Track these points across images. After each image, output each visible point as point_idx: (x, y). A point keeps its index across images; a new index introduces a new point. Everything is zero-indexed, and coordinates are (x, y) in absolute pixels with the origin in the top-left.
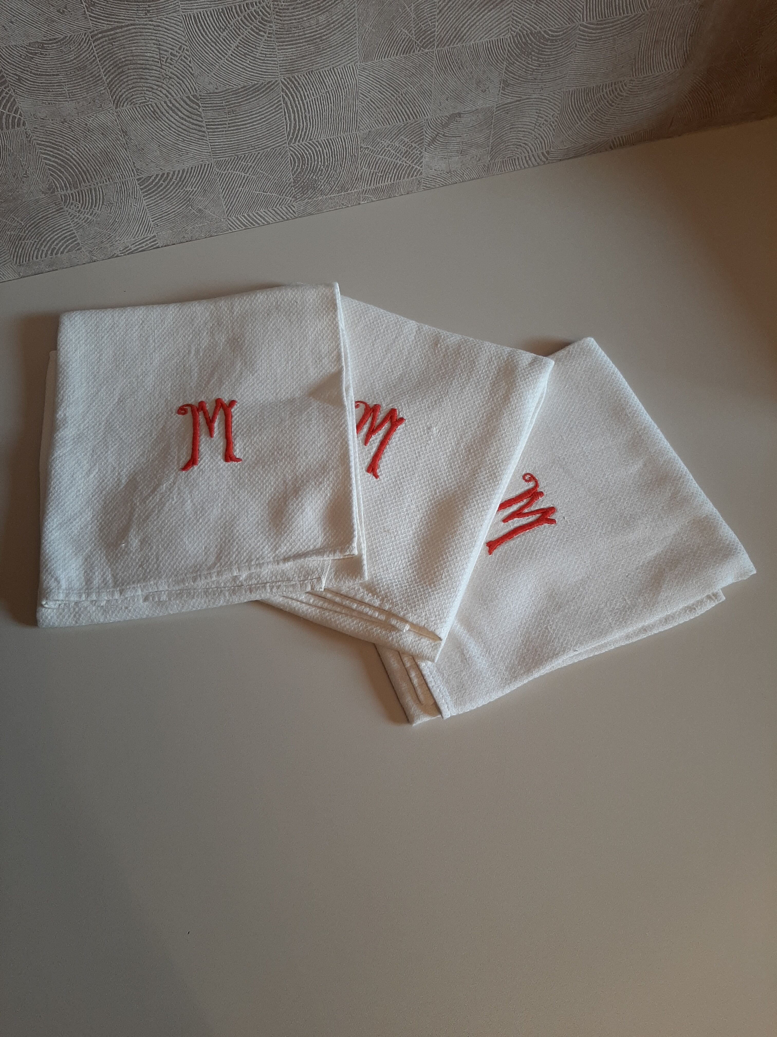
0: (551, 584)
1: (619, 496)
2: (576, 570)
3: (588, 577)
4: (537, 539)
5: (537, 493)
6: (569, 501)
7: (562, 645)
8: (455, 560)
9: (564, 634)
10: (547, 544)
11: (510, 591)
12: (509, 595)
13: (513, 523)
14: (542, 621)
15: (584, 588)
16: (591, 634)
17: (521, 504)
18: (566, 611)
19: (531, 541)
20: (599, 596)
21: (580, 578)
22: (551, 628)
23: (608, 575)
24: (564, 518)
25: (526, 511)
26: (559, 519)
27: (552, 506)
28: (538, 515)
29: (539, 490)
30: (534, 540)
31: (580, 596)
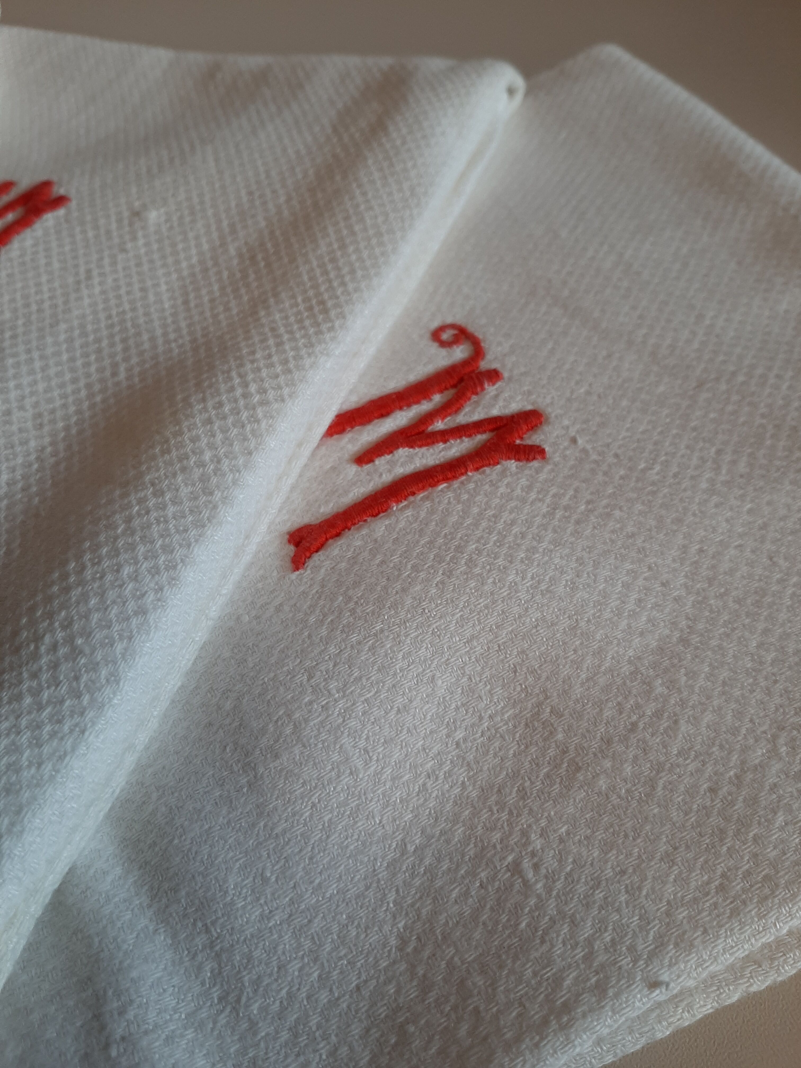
0: (532, 671)
1: (759, 371)
2: (633, 615)
3: (684, 641)
4: (475, 510)
5: (481, 373)
6: (588, 393)
7: (589, 957)
8: (109, 577)
9: (599, 895)
10: (513, 523)
11: (360, 708)
12: (353, 723)
13: (392, 464)
14: (496, 836)
15: (671, 684)
16: (721, 888)
17: (425, 407)
18: (602, 783)
19: (453, 519)
20: (739, 715)
21: (654, 644)
22: (536, 867)
23: (761, 626)
24: (574, 441)
25: (439, 425)
26: (555, 444)
27: (529, 407)
28: (481, 438)
29: (484, 365)
30: (465, 513)
31: (658, 714)
